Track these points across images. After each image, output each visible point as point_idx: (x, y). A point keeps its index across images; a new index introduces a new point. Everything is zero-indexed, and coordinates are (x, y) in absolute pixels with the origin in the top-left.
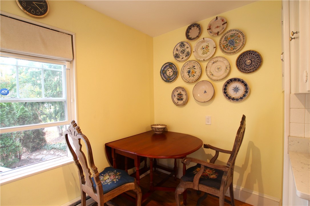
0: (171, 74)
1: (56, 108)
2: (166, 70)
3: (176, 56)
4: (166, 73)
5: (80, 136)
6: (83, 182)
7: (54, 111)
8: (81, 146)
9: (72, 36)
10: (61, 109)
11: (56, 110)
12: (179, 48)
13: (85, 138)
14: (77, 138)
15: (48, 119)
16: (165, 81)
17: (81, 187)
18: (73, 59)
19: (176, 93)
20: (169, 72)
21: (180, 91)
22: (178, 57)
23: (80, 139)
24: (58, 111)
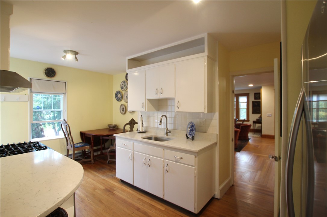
0: (120, 97)
1: (55, 114)
2: (118, 94)
3: (122, 88)
4: (118, 96)
5: (66, 124)
6: (68, 145)
7: (53, 116)
8: (67, 128)
9: (66, 83)
10: (59, 115)
11: (54, 116)
12: (123, 84)
13: (68, 125)
14: (65, 125)
15: (46, 124)
16: (117, 101)
17: (67, 147)
18: (66, 92)
19: (122, 108)
20: (119, 96)
21: (123, 106)
22: (123, 88)
23: (66, 126)
24: (56, 116)
